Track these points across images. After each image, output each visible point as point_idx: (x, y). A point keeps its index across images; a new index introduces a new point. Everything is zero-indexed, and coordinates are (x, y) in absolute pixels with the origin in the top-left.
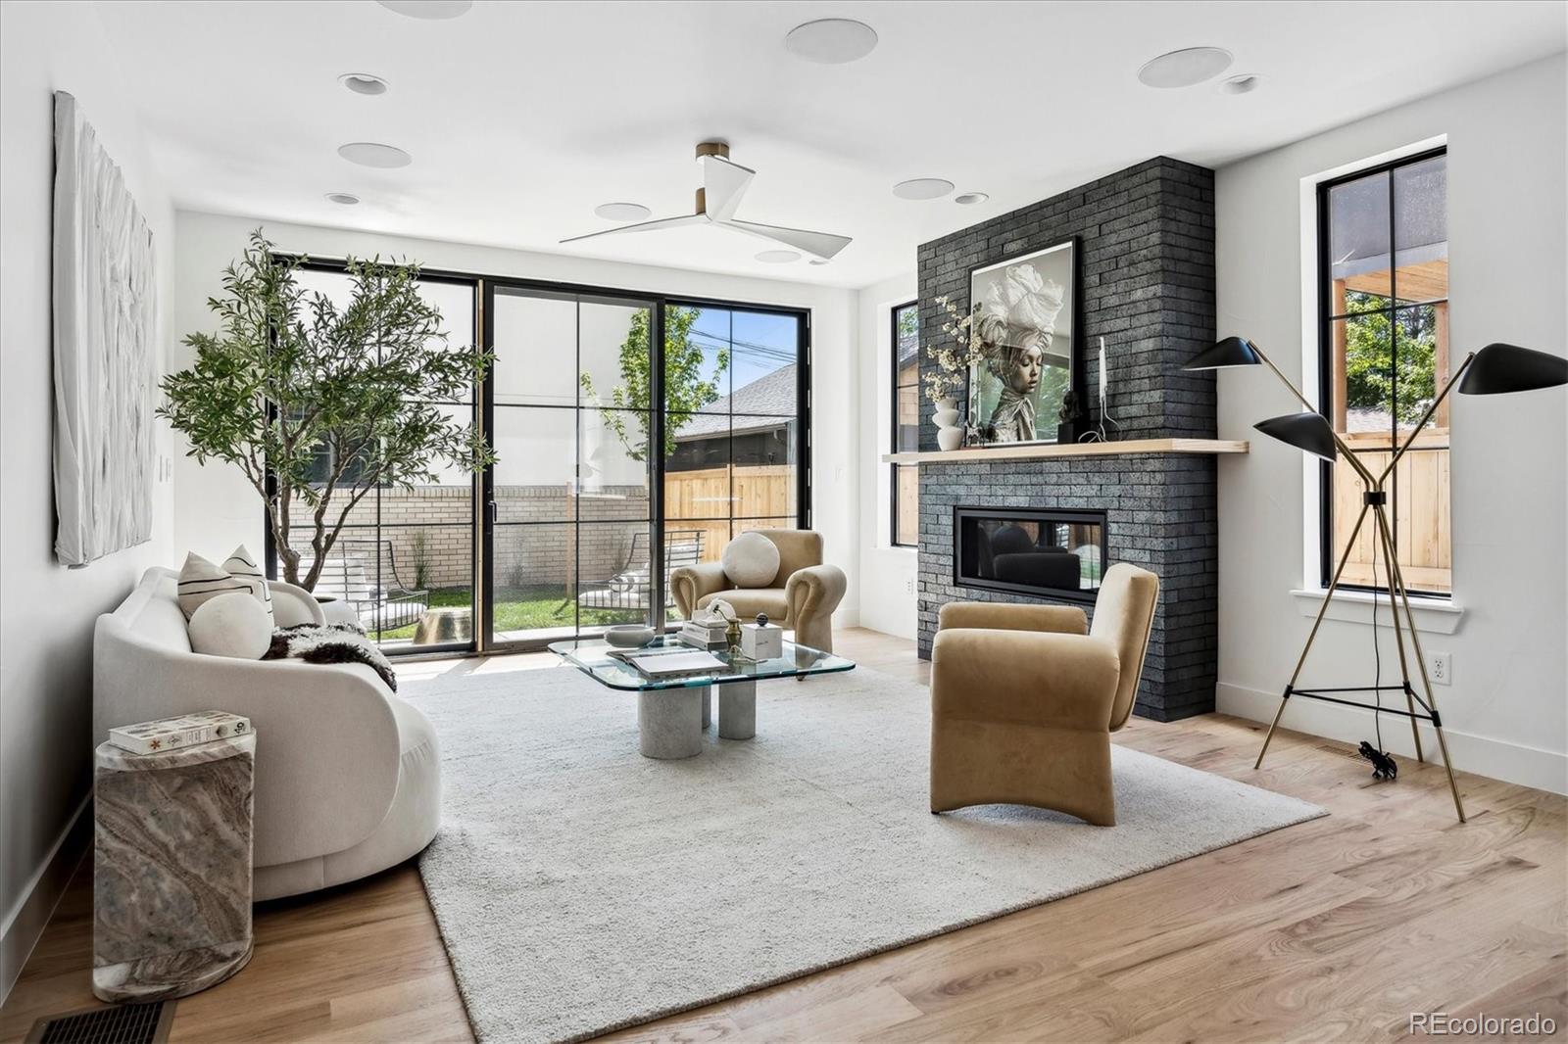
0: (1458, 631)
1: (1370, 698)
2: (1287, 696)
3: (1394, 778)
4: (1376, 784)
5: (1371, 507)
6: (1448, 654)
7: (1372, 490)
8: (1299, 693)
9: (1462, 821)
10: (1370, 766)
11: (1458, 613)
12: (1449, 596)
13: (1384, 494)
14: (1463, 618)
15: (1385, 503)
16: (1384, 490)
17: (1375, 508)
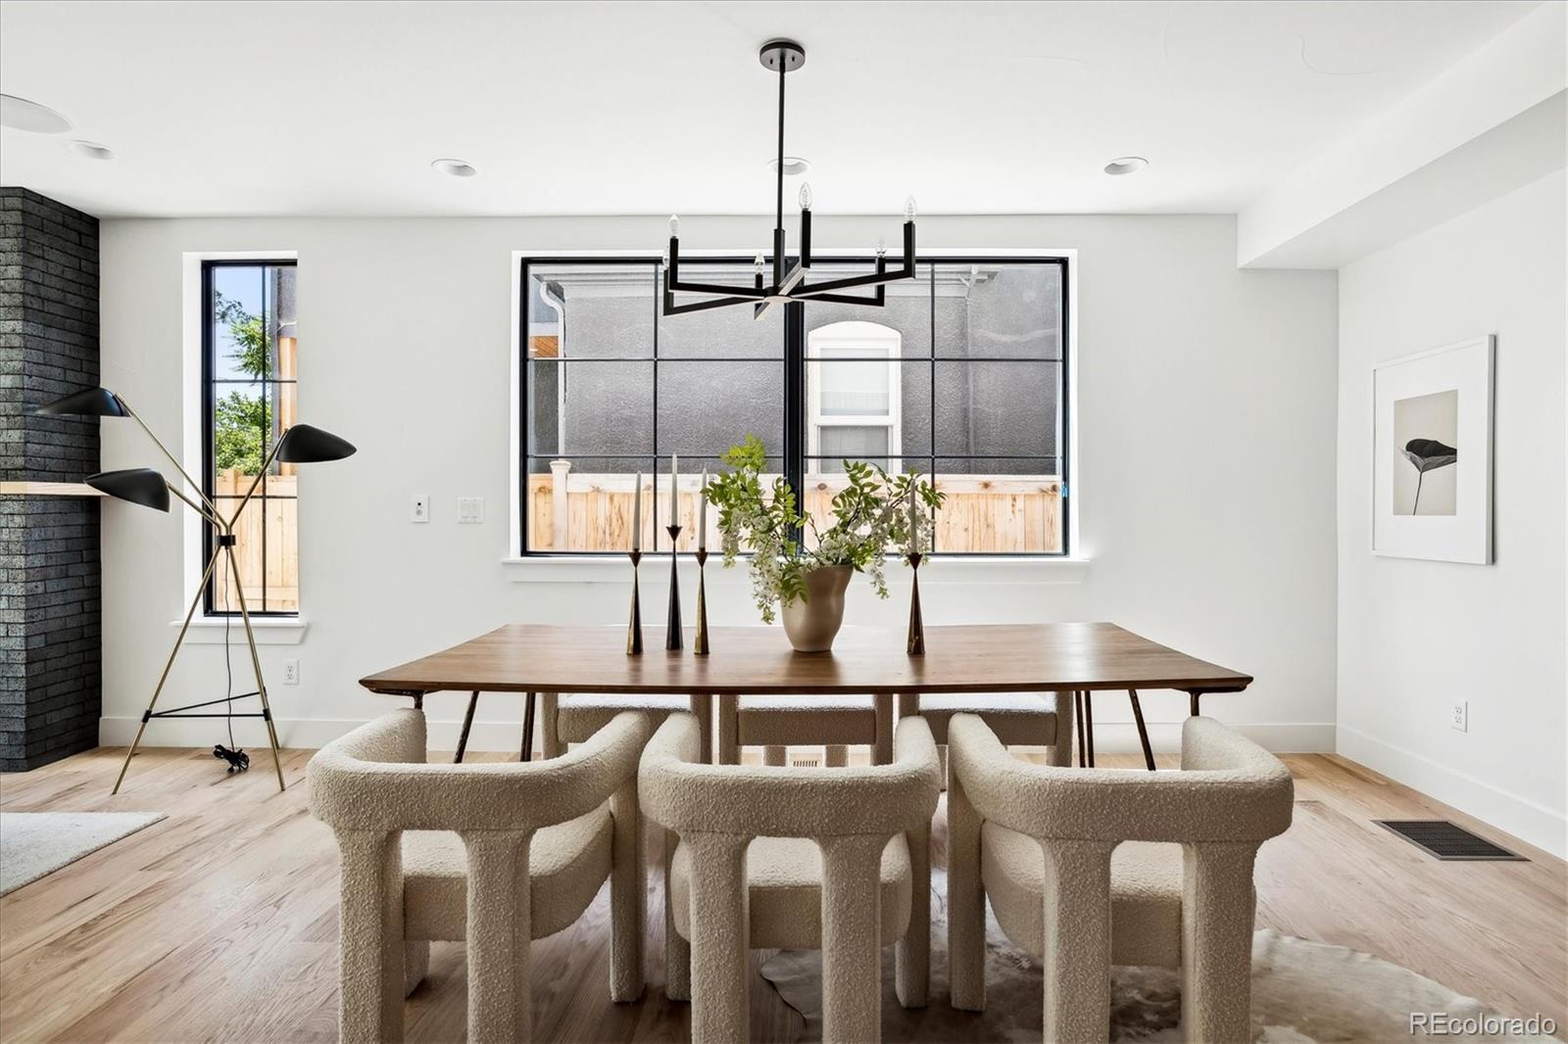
0: (302, 641)
1: (223, 708)
2: (145, 720)
3: (245, 769)
4: (229, 777)
5: (223, 548)
6: (296, 660)
7: (224, 534)
8: (158, 715)
9: (283, 790)
10: (225, 764)
11: (303, 627)
12: (297, 613)
13: (234, 537)
14: (306, 630)
15: (234, 544)
16: (233, 534)
17: (226, 548)
